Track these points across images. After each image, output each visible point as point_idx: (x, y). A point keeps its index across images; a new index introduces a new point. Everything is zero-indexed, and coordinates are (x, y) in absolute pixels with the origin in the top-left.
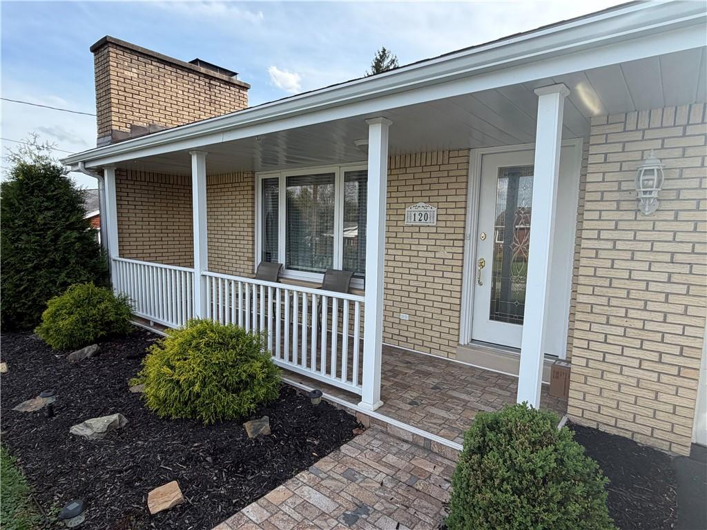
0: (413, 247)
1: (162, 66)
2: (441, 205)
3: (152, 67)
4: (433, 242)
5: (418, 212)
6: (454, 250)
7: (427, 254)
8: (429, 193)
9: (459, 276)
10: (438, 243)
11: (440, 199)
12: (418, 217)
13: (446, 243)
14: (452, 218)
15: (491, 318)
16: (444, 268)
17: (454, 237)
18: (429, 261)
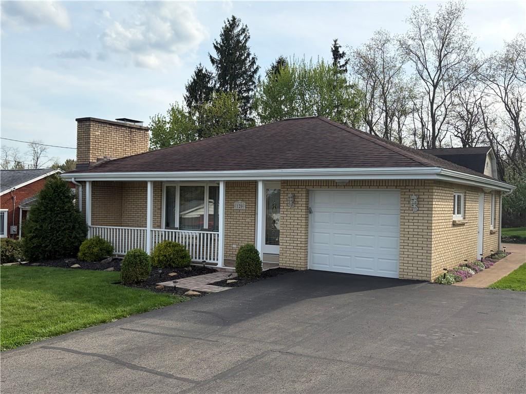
0: (237, 218)
1: (110, 126)
2: (247, 202)
3: (107, 128)
4: (244, 216)
5: (240, 205)
6: (252, 218)
7: (242, 221)
8: (243, 197)
9: (253, 228)
10: (246, 216)
11: (247, 200)
12: (239, 206)
13: (249, 216)
14: (251, 207)
15: (266, 244)
16: (248, 225)
17: (252, 214)
18: (243, 223)
